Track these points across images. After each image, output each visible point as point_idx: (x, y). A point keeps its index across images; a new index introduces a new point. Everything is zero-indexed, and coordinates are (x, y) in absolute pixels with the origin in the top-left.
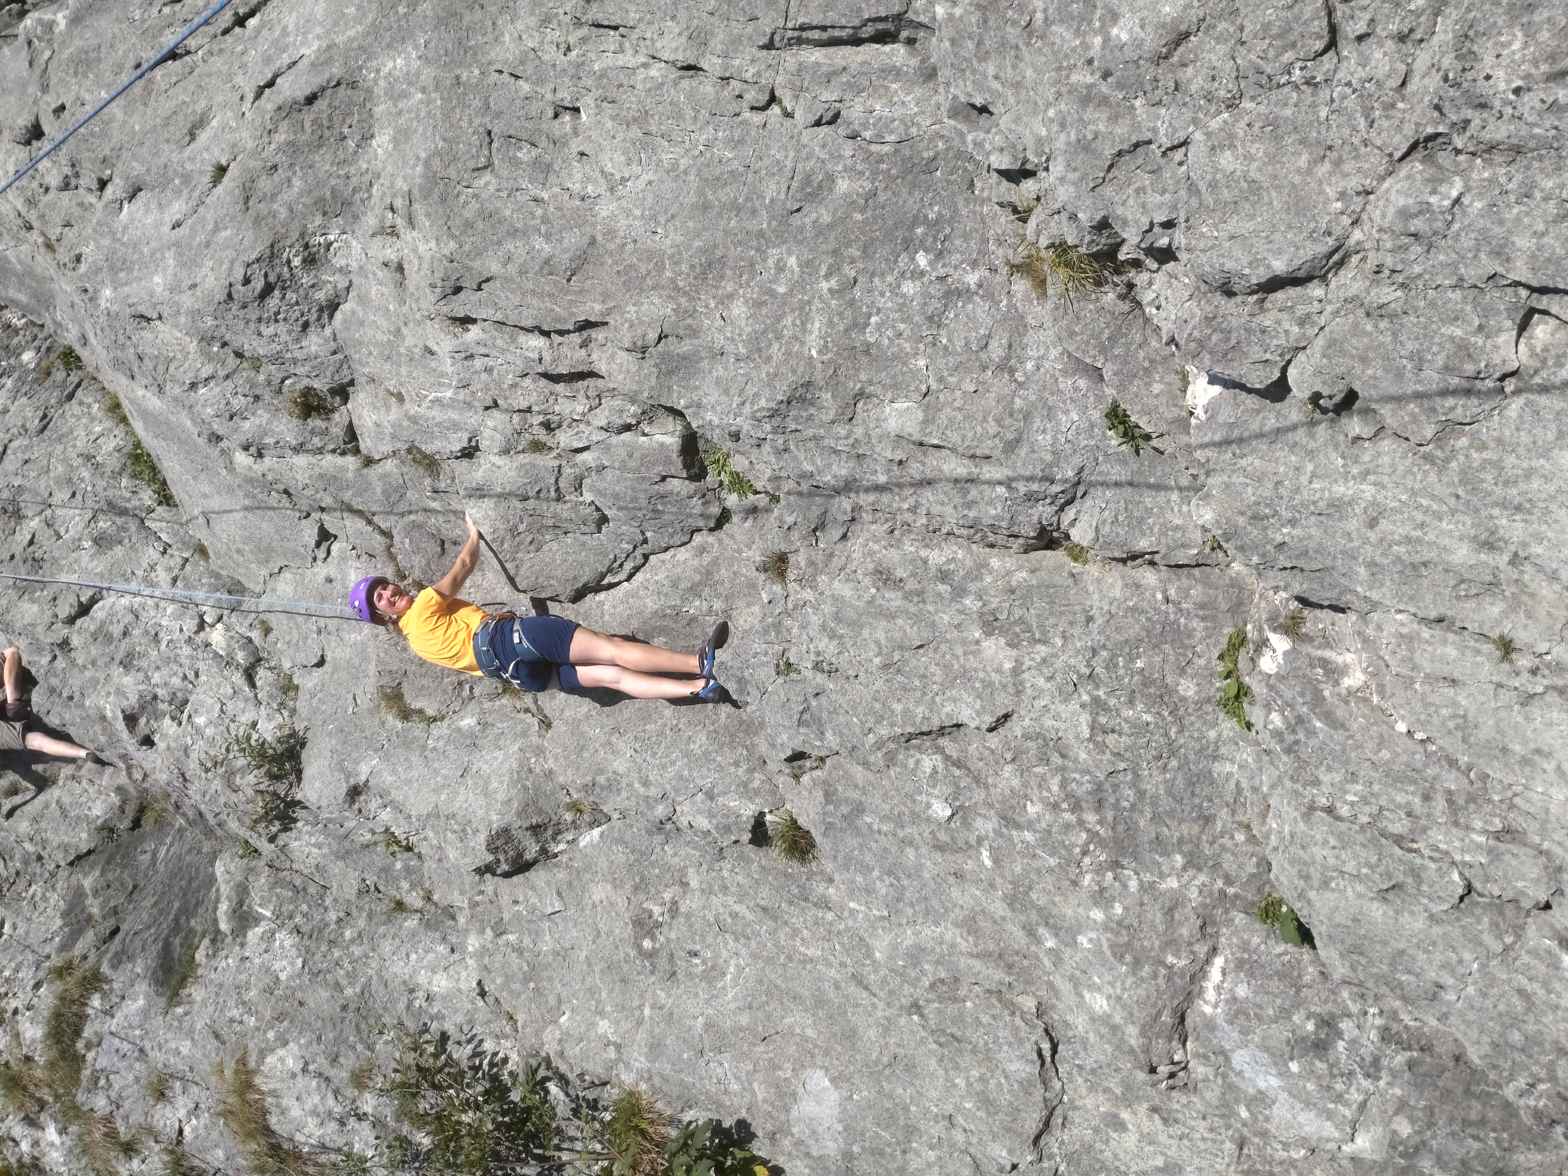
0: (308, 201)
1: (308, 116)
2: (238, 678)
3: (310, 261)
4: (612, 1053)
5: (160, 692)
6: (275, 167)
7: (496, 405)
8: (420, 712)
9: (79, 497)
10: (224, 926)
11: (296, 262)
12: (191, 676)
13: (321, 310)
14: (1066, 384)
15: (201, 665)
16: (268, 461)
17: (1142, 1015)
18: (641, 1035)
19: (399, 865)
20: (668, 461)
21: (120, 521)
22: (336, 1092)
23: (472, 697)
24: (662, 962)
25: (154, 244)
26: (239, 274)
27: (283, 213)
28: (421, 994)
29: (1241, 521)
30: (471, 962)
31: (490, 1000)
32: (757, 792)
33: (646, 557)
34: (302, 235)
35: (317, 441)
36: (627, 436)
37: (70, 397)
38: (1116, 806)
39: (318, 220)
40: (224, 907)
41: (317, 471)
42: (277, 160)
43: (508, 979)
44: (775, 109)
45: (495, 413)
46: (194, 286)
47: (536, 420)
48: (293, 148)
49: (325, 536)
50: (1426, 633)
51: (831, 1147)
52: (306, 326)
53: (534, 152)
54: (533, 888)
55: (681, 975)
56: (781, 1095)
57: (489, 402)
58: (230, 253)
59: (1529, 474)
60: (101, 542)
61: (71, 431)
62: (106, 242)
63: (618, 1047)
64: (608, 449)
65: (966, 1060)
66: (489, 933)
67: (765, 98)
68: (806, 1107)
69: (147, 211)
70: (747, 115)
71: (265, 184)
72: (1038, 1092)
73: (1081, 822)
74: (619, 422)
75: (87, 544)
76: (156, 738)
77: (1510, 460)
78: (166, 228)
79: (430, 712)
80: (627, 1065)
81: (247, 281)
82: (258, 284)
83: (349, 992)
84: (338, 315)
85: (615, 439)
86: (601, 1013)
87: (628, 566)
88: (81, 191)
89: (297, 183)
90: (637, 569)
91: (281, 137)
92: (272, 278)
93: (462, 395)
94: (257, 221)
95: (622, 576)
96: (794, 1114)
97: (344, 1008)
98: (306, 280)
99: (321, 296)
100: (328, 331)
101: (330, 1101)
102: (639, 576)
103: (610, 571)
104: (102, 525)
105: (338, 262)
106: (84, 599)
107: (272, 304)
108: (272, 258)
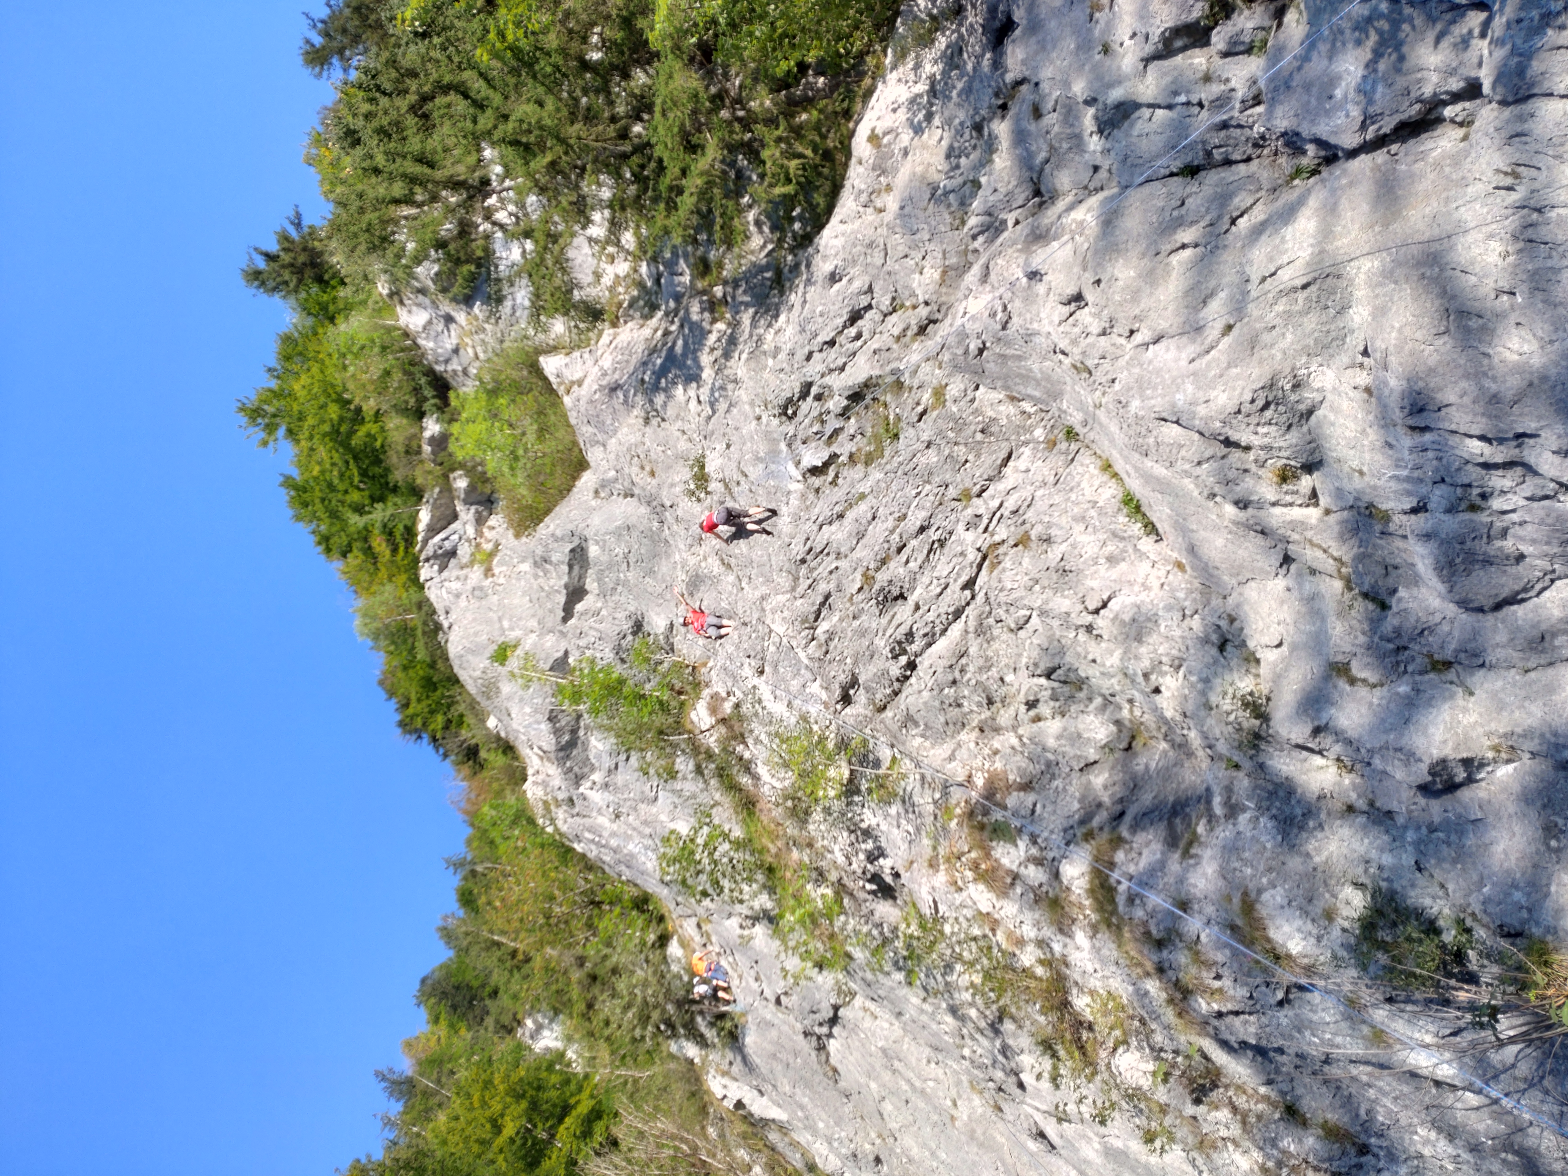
0: (1299, 347)
1: (1301, 296)
2: (1214, 652)
3: (1297, 385)
5: (1164, 659)
6: (1274, 327)
7: (1443, 480)
8: (1364, 681)
9: (1090, 529)
10: (1218, 812)
11: (1288, 387)
13: (1302, 415)
16: (1250, 511)
18: (1549, 904)
19: (1345, 781)
21: (1121, 545)
22: (1313, 921)
23: (1405, 672)
25: (1175, 373)
26: (1248, 397)
27: (1279, 356)
28: (1374, 865)
30: (1410, 848)
31: (1423, 871)
33: (1552, 581)
34: (1293, 369)
35: (1289, 498)
36: (1546, 503)
37: (1073, 460)
39: (1304, 359)
40: (1216, 800)
41: (1289, 517)
42: (1275, 322)
43: (1440, 861)
45: (1443, 486)
46: (1207, 401)
47: (1475, 492)
48: (1288, 315)
49: (1287, 559)
52: (1290, 426)
53: (1482, 321)
54: (1459, 802)
57: (1438, 478)
58: (1241, 383)
60: (1112, 560)
61: (1079, 485)
62: (1136, 370)
63: (1530, 908)
64: (1530, 511)
66: (1422, 828)
69: (1168, 349)
71: (1266, 338)
74: (1540, 493)
75: (1102, 561)
76: (1163, 689)
78: (1184, 363)
79: (1372, 680)
80: (1538, 921)
81: (1253, 401)
82: (1260, 403)
83: (1314, 857)
84: (1313, 418)
85: (1535, 505)
86: (1516, 885)
87: (1538, 587)
88: (1113, 336)
89: (1289, 337)
90: (1544, 589)
91: (1280, 308)
92: (1270, 399)
93: (1416, 474)
94: (1261, 362)
95: (1533, 593)
97: (1315, 869)
98: (1293, 397)
99: (1302, 407)
100: (1305, 429)
102: (1547, 594)
103: (1525, 590)
104: (1110, 548)
105: (1316, 385)
106: (1105, 597)
107: (1268, 414)
108: (1272, 385)
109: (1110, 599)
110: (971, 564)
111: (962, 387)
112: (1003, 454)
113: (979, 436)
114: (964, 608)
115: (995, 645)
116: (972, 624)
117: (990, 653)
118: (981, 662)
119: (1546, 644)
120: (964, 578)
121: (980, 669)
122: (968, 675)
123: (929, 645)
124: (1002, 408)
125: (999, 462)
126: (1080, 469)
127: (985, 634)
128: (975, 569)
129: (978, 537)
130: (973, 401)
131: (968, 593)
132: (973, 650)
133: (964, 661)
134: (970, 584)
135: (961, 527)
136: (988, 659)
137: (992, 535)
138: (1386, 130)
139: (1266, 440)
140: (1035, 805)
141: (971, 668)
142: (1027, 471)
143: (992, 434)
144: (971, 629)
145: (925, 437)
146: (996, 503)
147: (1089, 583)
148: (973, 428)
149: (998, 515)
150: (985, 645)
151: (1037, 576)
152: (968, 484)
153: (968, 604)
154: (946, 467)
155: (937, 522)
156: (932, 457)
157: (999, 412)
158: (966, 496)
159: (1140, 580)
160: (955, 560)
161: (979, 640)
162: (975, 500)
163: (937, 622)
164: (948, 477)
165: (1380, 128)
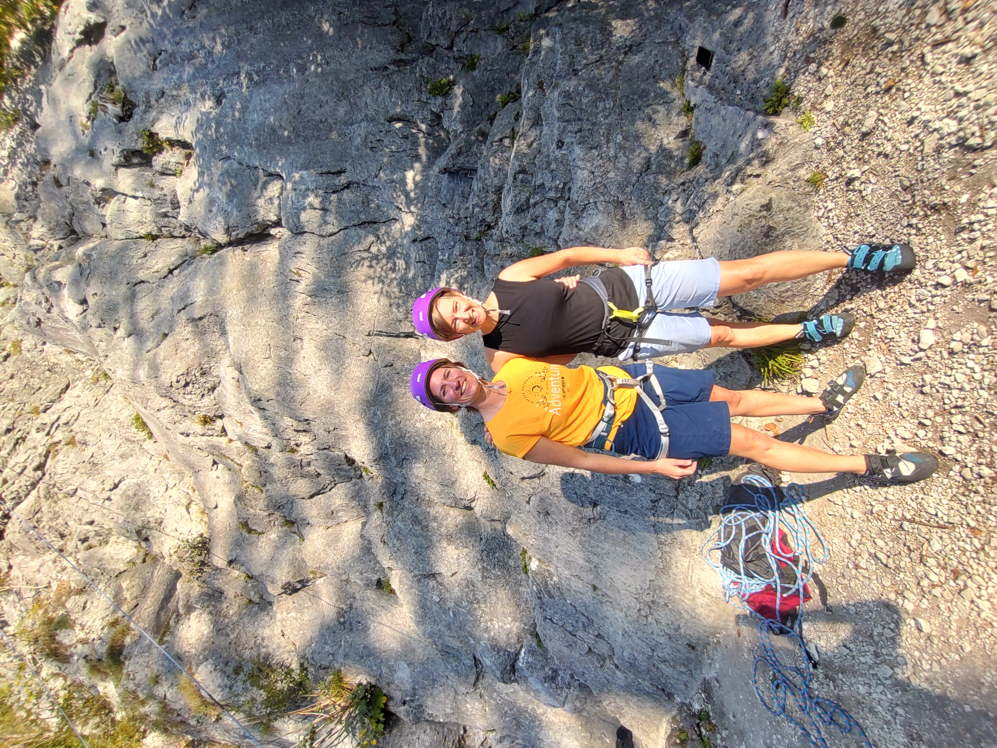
0: (202, 352)
1: (199, 323)
2: (184, 510)
3: (203, 374)
4: (331, 657)
5: (151, 520)
6: (187, 339)
7: (277, 436)
8: (255, 530)
9: (113, 436)
10: (181, 611)
11: (198, 374)
12: (163, 512)
13: (209, 390)
14: (470, 463)
15: (167, 506)
16: (191, 438)
17: (501, 668)
18: (341, 651)
19: (250, 585)
20: (341, 460)
21: (131, 446)
22: (228, 676)
23: (275, 526)
24: (347, 625)
25: (139, 357)
26: (174, 379)
27: (191, 356)
28: (260, 638)
29: (520, 535)
30: (278, 623)
31: (286, 637)
32: (378, 571)
33: (335, 485)
34: (200, 365)
35: (210, 432)
36: (325, 451)
37: (108, 391)
38: (490, 603)
39: (206, 359)
40: (181, 603)
41: (211, 443)
42: (188, 337)
43: (293, 629)
44: (371, 357)
45: (277, 438)
46: (156, 377)
47: (293, 443)
48: (194, 333)
49: (215, 463)
50: (573, 579)
51: (408, 687)
52: (203, 395)
53: (287, 353)
54: (300, 597)
55: (354, 629)
56: (390, 670)
57: (275, 434)
58: (170, 370)
59: (597, 546)
60: (123, 457)
61: (109, 407)
62: (119, 352)
63: (333, 655)
64: (319, 454)
65: (451, 660)
66: (285, 613)
67: (368, 352)
68: (400, 674)
70: (362, 357)
71: (183, 345)
72: (474, 670)
73: (480, 607)
74: (322, 447)
75: (117, 457)
76: (150, 538)
77: (592, 542)
78: (144, 351)
79: (259, 530)
80: (337, 661)
81: (178, 382)
82: (183, 383)
83: (232, 636)
84: (216, 391)
85: (321, 452)
86: (326, 643)
87: (329, 487)
88: (106, 330)
89: (196, 345)
91: (189, 328)
92: (188, 380)
94: (181, 358)
96: (395, 677)
97: (230, 643)
98: (202, 380)
99: (208, 385)
100: (212, 396)
101: (226, 680)
102: (333, 490)
103: (323, 489)
104: (124, 448)
105: (215, 374)
106: (116, 482)
107: (189, 388)
108: (188, 373)
109: (120, 482)
110: (40, 455)
111: (33, 343)
112: (63, 386)
113: (47, 373)
114: (38, 482)
115: (60, 504)
116: (42, 493)
117: (57, 509)
118: (51, 515)
119: (334, 515)
120: (35, 464)
121: (51, 519)
122: (43, 524)
123: (18, 504)
124: (62, 357)
125: (59, 391)
126: (111, 397)
127: (53, 498)
128: (43, 459)
129: (43, 438)
130: (42, 351)
131: (39, 473)
132: (44, 509)
133: (39, 515)
134: (40, 467)
135: (33, 431)
136: (55, 513)
137: (52, 437)
138: (240, 236)
139: (191, 402)
140: (85, 603)
141: (45, 519)
142: (78, 397)
143: (56, 373)
144: (42, 496)
145: (9, 371)
146: (55, 417)
147: (108, 473)
148: (43, 367)
149: (56, 425)
150: (53, 505)
151: (77, 466)
152: (37, 404)
153: (41, 479)
154: (25, 391)
155: (18, 426)
156: (15, 384)
157: (59, 360)
158: (36, 411)
159: (141, 468)
160: (29, 452)
161: (48, 502)
162: (42, 415)
163: (20, 490)
164: (25, 398)
165: (238, 234)
